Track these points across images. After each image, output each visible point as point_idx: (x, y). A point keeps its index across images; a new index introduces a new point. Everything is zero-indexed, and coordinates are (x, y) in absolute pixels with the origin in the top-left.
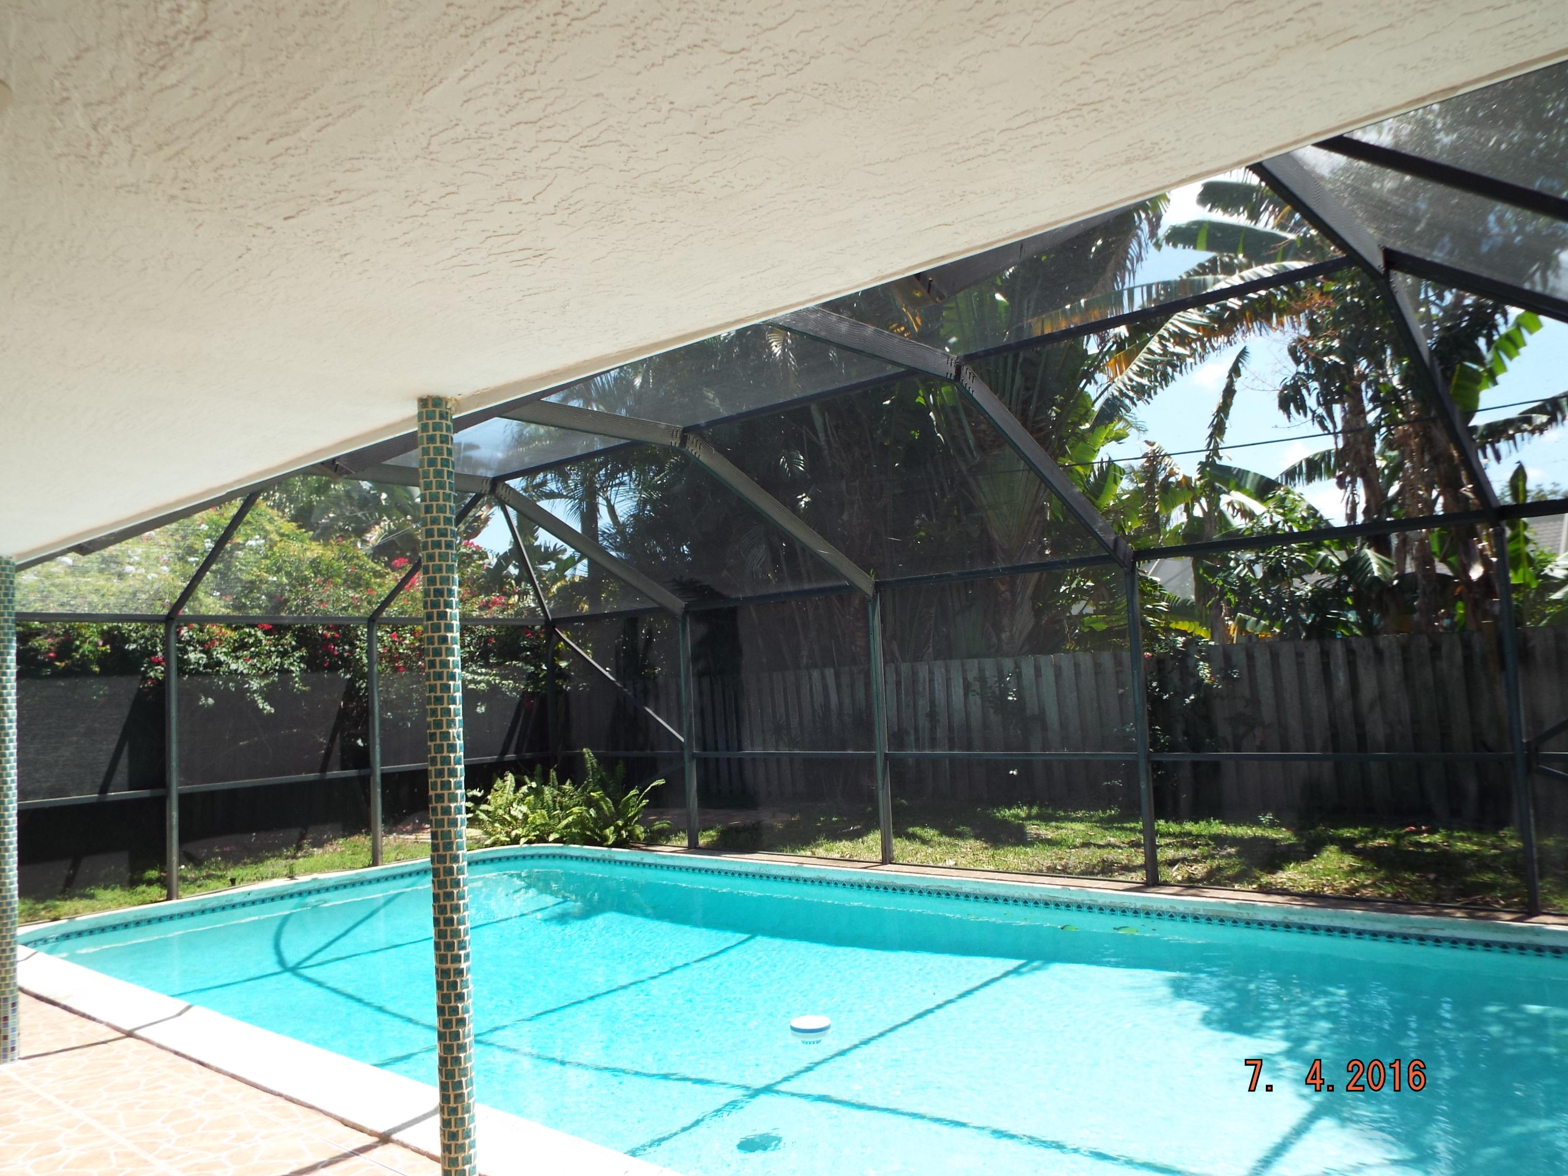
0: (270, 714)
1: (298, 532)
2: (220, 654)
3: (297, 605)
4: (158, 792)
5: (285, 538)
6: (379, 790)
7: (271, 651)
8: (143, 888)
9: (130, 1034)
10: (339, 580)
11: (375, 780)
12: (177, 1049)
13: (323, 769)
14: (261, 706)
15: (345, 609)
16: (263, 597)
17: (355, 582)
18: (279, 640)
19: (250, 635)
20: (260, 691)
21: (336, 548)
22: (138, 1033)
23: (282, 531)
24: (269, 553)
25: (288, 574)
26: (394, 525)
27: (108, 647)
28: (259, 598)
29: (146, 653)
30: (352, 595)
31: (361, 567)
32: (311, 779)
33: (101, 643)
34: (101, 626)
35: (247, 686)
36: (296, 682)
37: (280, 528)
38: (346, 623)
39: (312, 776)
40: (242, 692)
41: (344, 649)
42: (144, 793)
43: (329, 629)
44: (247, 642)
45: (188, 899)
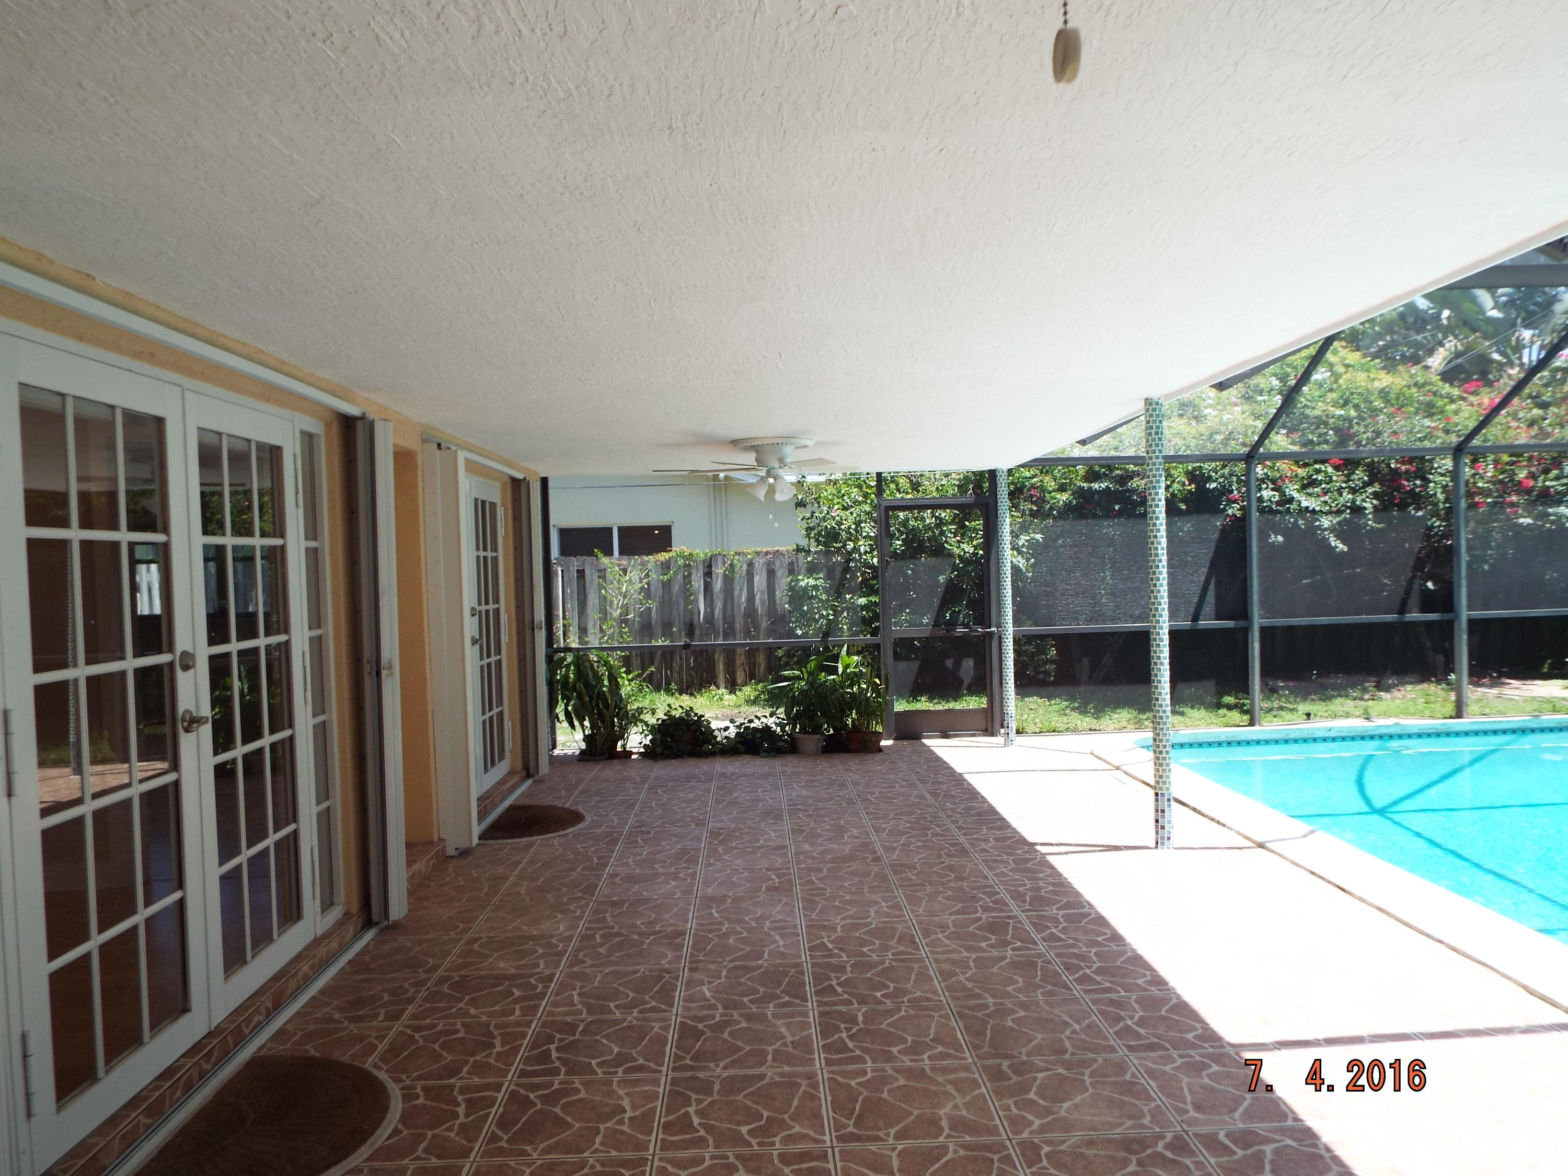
0: (1343, 552)
1: (1363, 361)
2: (1292, 490)
3: (1368, 438)
4: (1242, 623)
5: (1350, 369)
6: (1465, 637)
7: (1342, 488)
8: (1223, 711)
9: (1261, 846)
10: (1412, 409)
11: (1460, 625)
12: (1313, 870)
13: (1402, 611)
14: (1333, 544)
15: (1420, 439)
16: (1331, 432)
17: (1429, 410)
18: (1348, 476)
19: (1318, 471)
20: (1332, 530)
21: (1406, 376)
22: (1268, 845)
23: (1347, 362)
24: (1335, 386)
25: (1356, 407)
26: (1462, 344)
27: (1193, 486)
28: (1326, 434)
29: (1225, 491)
30: (1429, 424)
31: (1435, 394)
32: (1390, 620)
33: (1187, 483)
34: (1187, 467)
35: (1317, 523)
36: (1369, 520)
37: (1345, 359)
38: (1420, 454)
39: (1390, 617)
40: (1312, 530)
41: (1415, 484)
42: (1229, 624)
43: (1403, 463)
44: (1316, 479)
45: (1268, 727)
